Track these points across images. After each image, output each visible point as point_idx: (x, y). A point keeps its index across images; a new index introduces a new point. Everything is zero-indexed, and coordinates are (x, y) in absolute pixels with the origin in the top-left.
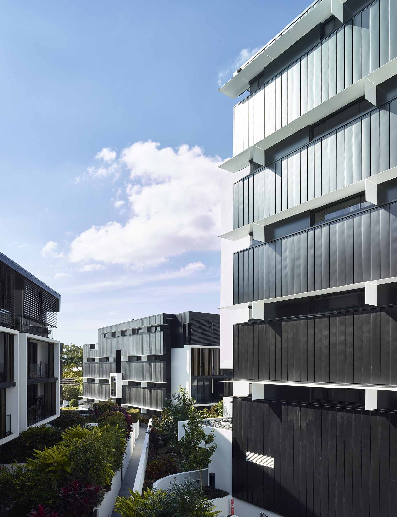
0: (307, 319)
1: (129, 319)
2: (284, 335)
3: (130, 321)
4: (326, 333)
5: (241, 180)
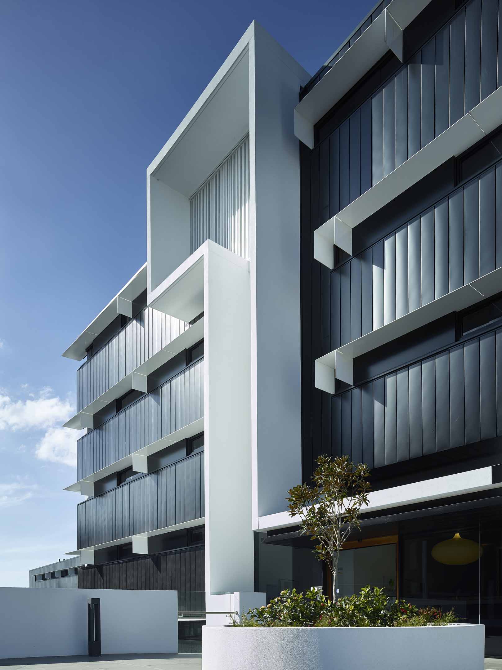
0: (116, 564)
1: (59, 559)
2: (105, 578)
3: (60, 561)
4: (125, 576)
5: (81, 438)
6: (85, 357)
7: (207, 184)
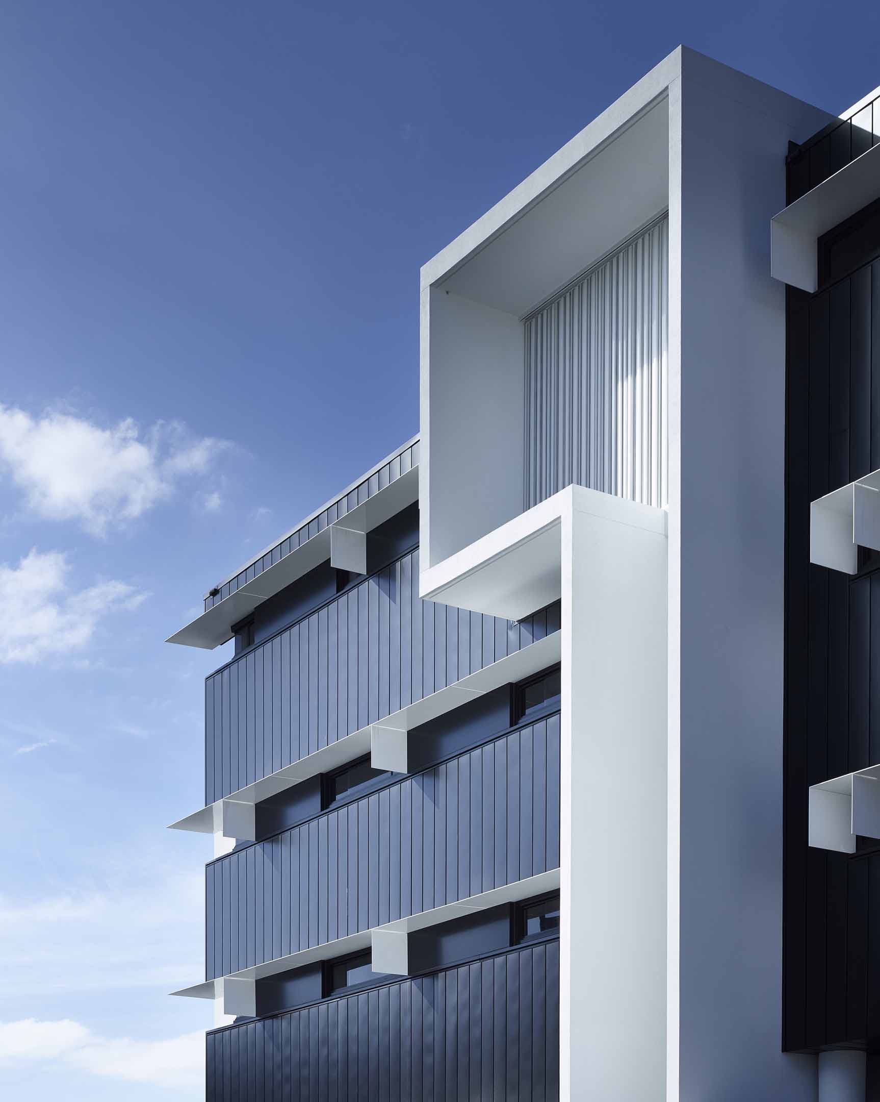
5: (218, 860)
6: (231, 639)
7: (568, 294)
